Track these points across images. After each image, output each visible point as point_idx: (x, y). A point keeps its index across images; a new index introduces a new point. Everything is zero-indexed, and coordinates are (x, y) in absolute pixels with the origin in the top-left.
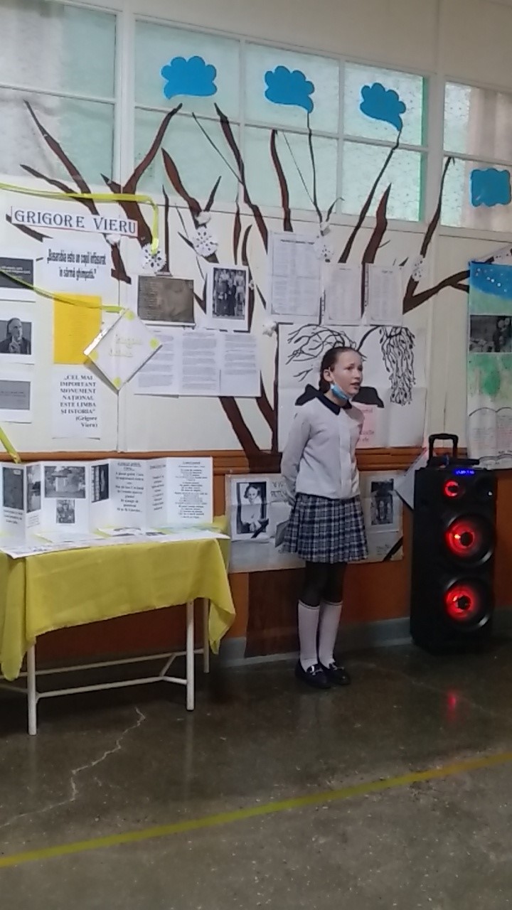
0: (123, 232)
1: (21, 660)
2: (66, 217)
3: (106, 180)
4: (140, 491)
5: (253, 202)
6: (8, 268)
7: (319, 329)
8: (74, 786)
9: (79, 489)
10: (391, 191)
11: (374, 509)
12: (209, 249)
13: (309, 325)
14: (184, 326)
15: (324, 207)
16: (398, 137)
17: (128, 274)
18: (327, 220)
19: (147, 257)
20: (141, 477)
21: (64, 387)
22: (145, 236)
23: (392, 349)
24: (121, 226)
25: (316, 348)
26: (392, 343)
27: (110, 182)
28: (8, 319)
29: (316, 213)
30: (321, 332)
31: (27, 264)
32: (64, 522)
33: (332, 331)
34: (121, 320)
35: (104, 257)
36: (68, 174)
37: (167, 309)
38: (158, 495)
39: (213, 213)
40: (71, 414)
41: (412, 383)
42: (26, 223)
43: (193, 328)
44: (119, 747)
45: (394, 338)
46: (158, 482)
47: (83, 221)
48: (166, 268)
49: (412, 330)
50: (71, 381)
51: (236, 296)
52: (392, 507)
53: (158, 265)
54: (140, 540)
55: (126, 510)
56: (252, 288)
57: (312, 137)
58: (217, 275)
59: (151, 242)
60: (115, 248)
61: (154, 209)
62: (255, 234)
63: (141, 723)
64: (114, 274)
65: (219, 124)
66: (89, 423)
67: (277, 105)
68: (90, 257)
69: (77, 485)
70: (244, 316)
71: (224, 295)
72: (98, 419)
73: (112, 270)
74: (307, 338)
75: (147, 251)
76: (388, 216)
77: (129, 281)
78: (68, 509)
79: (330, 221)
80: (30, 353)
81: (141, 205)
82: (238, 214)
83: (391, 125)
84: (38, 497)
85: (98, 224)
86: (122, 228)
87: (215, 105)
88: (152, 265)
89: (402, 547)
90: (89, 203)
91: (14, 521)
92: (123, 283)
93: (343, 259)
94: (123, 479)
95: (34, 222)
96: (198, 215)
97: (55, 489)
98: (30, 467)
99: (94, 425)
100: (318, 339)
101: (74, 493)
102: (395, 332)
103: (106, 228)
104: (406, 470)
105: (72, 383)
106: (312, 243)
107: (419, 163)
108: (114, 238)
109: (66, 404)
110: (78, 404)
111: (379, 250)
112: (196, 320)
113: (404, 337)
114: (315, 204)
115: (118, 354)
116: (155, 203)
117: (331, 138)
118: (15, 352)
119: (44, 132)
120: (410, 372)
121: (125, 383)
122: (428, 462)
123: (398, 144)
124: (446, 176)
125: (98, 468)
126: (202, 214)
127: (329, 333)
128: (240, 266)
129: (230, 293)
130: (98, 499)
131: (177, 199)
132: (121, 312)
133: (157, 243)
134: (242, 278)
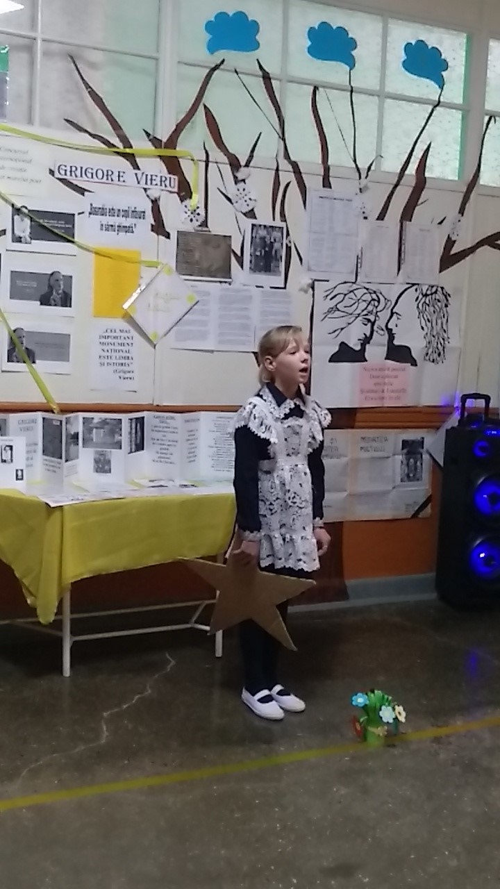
0: (163, 187)
1: (57, 604)
2: (107, 171)
3: (148, 134)
4: (174, 443)
5: (293, 158)
6: (50, 221)
7: (355, 286)
8: (105, 728)
9: (115, 441)
10: (431, 149)
11: (403, 466)
12: (248, 205)
13: (345, 283)
14: (221, 282)
15: (363, 165)
16: (440, 95)
17: (167, 230)
18: (366, 177)
19: (186, 213)
20: (176, 431)
21: (103, 340)
22: (185, 191)
23: (427, 307)
24: (161, 181)
25: (351, 306)
26: (427, 302)
27: (151, 137)
28: (50, 272)
29: (356, 170)
30: (357, 289)
31: (69, 218)
32: (101, 472)
33: (367, 289)
34: (160, 276)
35: (144, 212)
36: (111, 128)
37: (205, 265)
38: (191, 448)
39: (252, 169)
40: (109, 367)
41: (446, 342)
42: (68, 177)
43: (230, 284)
44: (150, 691)
45: (430, 296)
46: (192, 435)
47: (124, 175)
48: (205, 223)
49: (447, 289)
50: (109, 334)
51: (273, 252)
52: (422, 464)
53: (197, 221)
54: (173, 492)
55: (161, 462)
56: (289, 245)
57: (353, 94)
58: (254, 231)
59: (191, 198)
60: (155, 202)
61: (195, 164)
62: (294, 191)
63: (171, 668)
64: (153, 229)
65: (261, 79)
66: (128, 375)
67: (320, 61)
68: (130, 212)
69: (114, 436)
70: (280, 272)
71: (261, 251)
72: (135, 372)
73: (152, 226)
74: (343, 296)
75: (186, 206)
76: (427, 175)
77: (168, 236)
78: (104, 459)
79: (368, 178)
80: (70, 306)
81: (180, 160)
82: (277, 170)
83: (433, 83)
84: (76, 447)
85: (139, 178)
86: (163, 184)
87: (258, 60)
88: (191, 220)
89: (430, 505)
90: (131, 158)
91: (53, 470)
92: (162, 238)
93: (381, 217)
94: (159, 431)
95: (76, 176)
96: (238, 170)
97: (92, 440)
98: (69, 418)
99: (130, 378)
100: (354, 297)
101: (111, 444)
102: (431, 290)
103: (146, 183)
104: (438, 428)
105: (111, 337)
106: (351, 200)
107: (460, 122)
108: (155, 192)
109: (104, 357)
110: (116, 357)
111: (417, 208)
112: (233, 277)
113: (439, 296)
114: (355, 161)
115: (156, 309)
116: (195, 159)
117: (373, 95)
118: (55, 305)
119: (87, 86)
120: (445, 331)
121: (162, 338)
122: (459, 421)
123: (439, 102)
124: (486, 136)
125: (134, 420)
126: (242, 169)
127: (365, 291)
128: (278, 223)
129: (267, 249)
130: (133, 450)
131: (216, 155)
132: (159, 267)
133: (197, 198)
134: (280, 234)
